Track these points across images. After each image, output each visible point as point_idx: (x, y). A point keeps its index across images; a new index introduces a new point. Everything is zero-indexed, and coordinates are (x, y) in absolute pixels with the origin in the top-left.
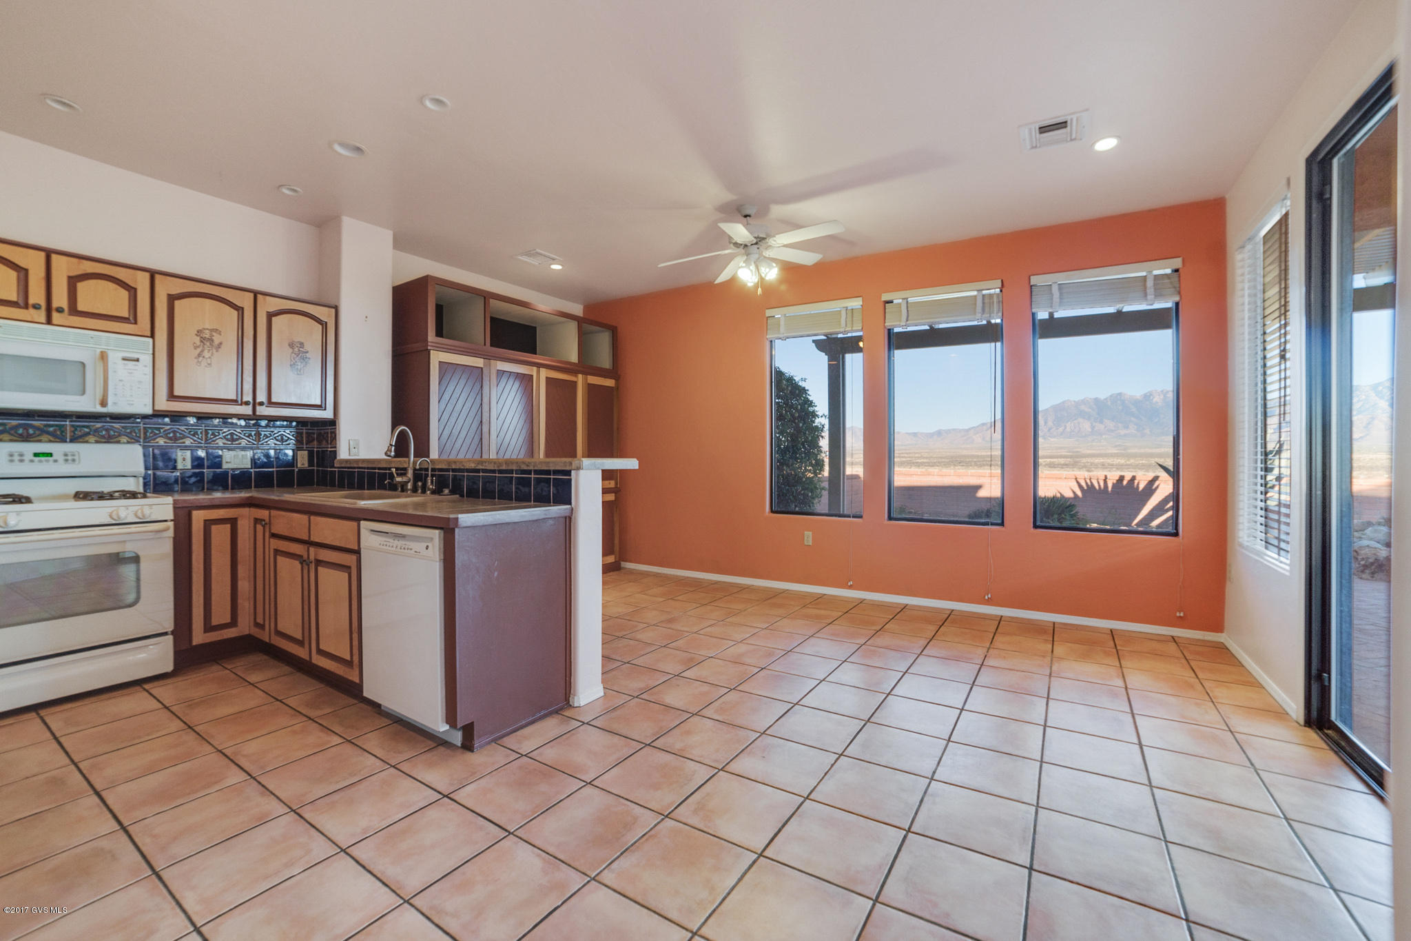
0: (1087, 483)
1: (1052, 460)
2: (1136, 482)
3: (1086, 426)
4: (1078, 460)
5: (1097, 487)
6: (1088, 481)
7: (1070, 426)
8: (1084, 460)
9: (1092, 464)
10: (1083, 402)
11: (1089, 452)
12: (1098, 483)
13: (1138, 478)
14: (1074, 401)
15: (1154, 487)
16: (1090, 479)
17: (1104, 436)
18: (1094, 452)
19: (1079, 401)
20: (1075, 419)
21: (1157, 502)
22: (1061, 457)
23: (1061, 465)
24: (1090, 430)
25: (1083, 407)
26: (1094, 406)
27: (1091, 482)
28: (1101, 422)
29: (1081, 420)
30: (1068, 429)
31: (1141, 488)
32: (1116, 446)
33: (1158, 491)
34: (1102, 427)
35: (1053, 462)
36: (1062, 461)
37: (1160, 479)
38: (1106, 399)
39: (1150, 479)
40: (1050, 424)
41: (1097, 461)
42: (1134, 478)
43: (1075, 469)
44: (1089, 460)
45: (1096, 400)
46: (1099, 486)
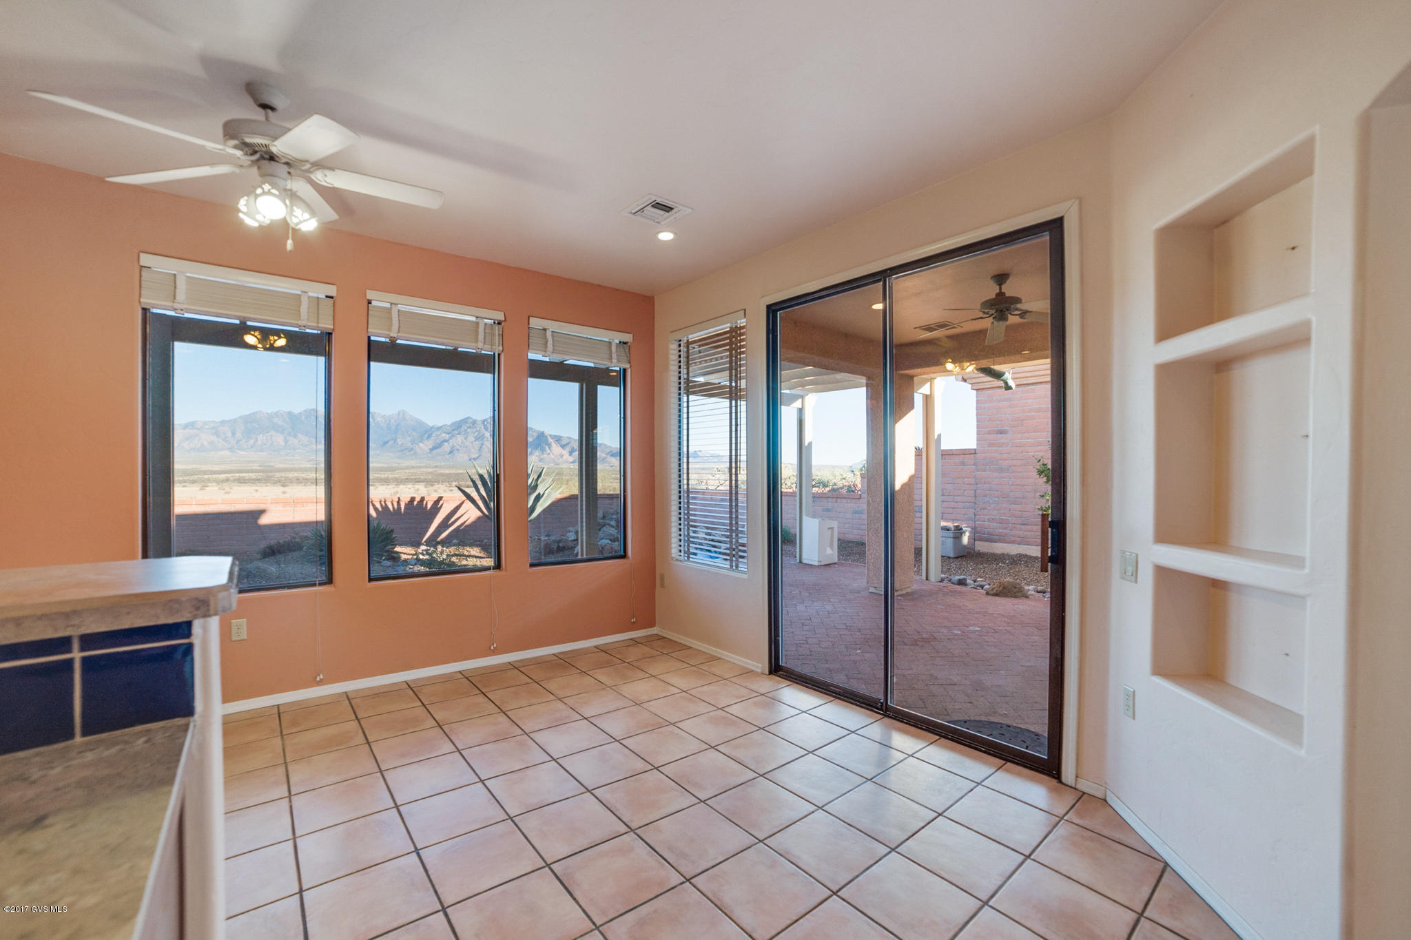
0: (381, 505)
1: (241, 475)
2: (425, 502)
3: (280, 439)
4: (270, 474)
5: (391, 509)
6: (383, 503)
7: (261, 438)
8: (278, 475)
9: (286, 478)
10: (277, 414)
11: (282, 466)
12: (393, 505)
13: (426, 499)
14: (267, 413)
15: (439, 506)
16: (385, 502)
17: (298, 451)
18: (286, 466)
19: (271, 413)
20: (268, 432)
21: (441, 520)
22: (252, 471)
23: (252, 480)
24: (284, 444)
25: (276, 420)
26: (288, 420)
27: (386, 504)
28: (295, 436)
29: (272, 433)
30: (259, 442)
31: (428, 508)
32: (310, 461)
33: (442, 510)
34: (296, 441)
35: (243, 476)
36: (253, 476)
37: (443, 499)
38: (300, 413)
39: (436, 499)
40: (238, 435)
41: (291, 475)
42: (423, 499)
43: (268, 484)
44: (283, 474)
45: (290, 414)
46: (393, 508)
